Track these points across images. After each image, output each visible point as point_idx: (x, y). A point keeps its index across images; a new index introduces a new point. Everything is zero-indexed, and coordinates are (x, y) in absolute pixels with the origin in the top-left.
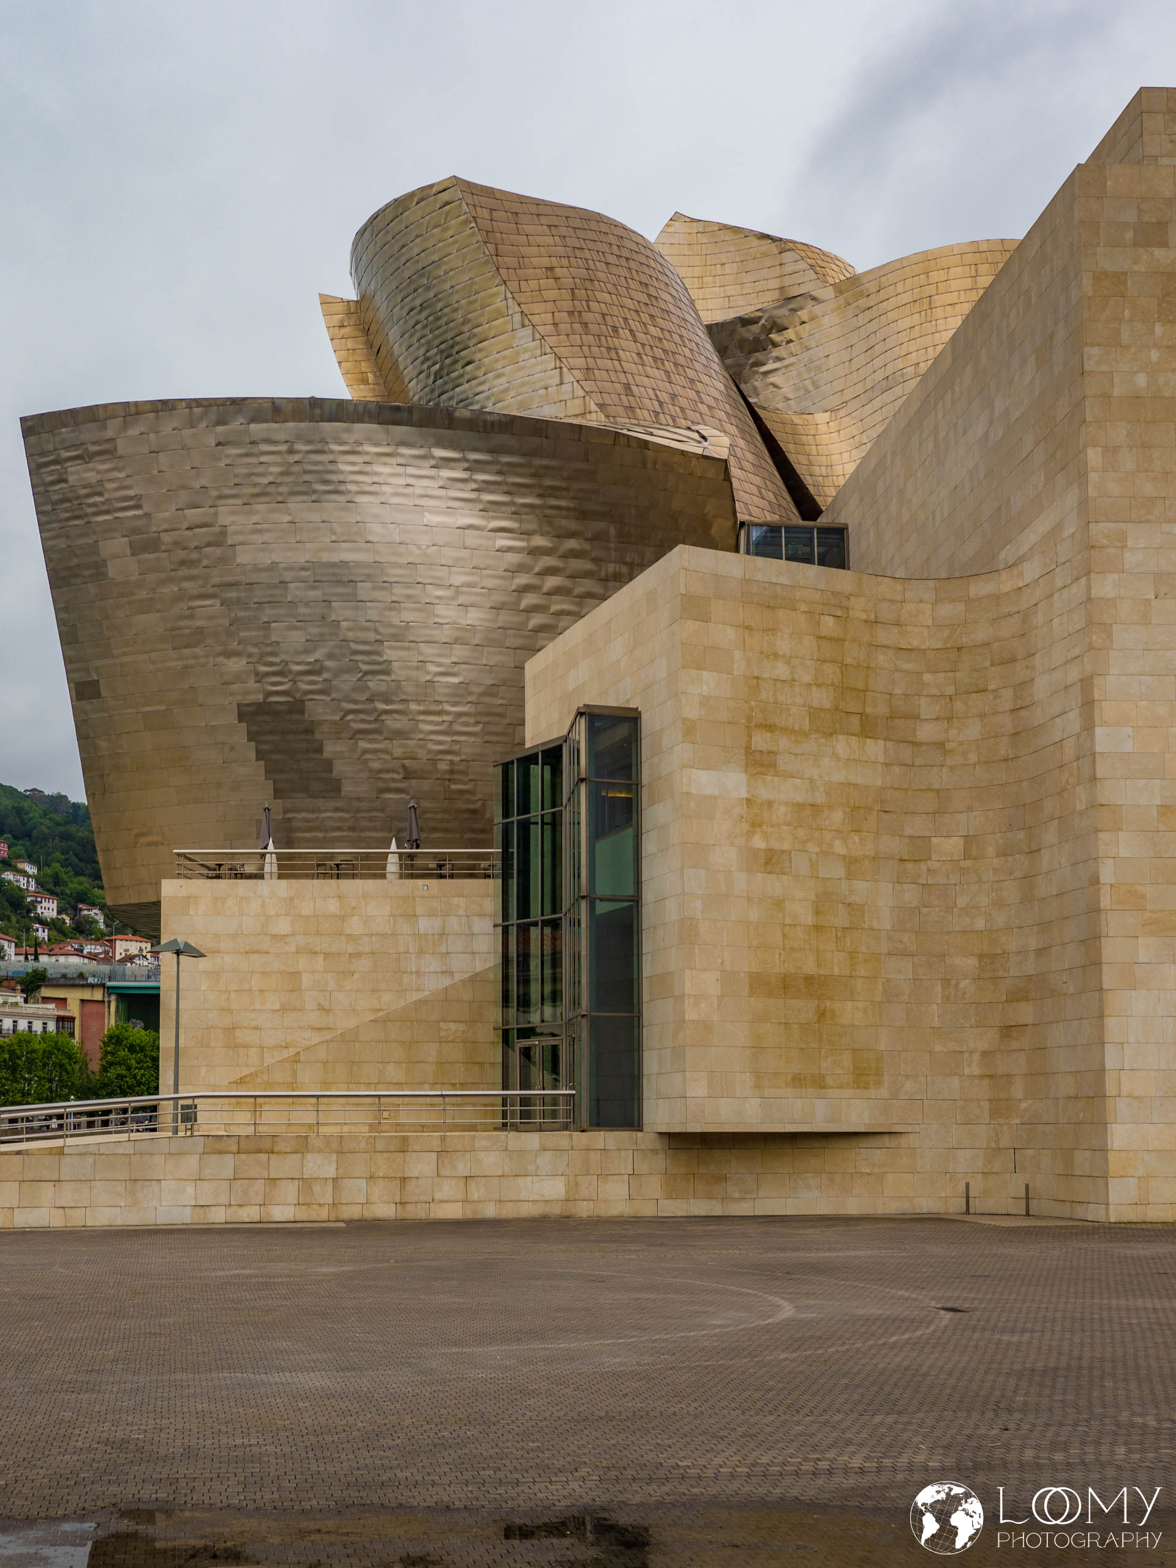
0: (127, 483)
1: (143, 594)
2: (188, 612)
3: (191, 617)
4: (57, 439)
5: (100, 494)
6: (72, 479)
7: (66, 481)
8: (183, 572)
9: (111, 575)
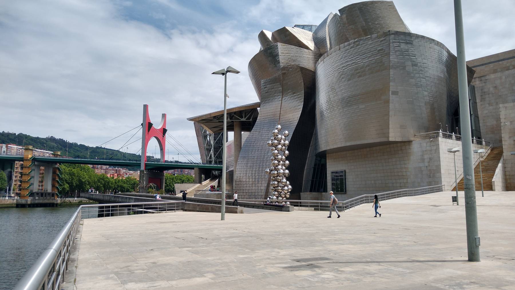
0: (414, 51)
1: (412, 75)
2: (420, 81)
3: (420, 82)
4: (400, 37)
5: (407, 52)
6: (402, 47)
7: (400, 47)
8: (421, 72)
9: (406, 69)
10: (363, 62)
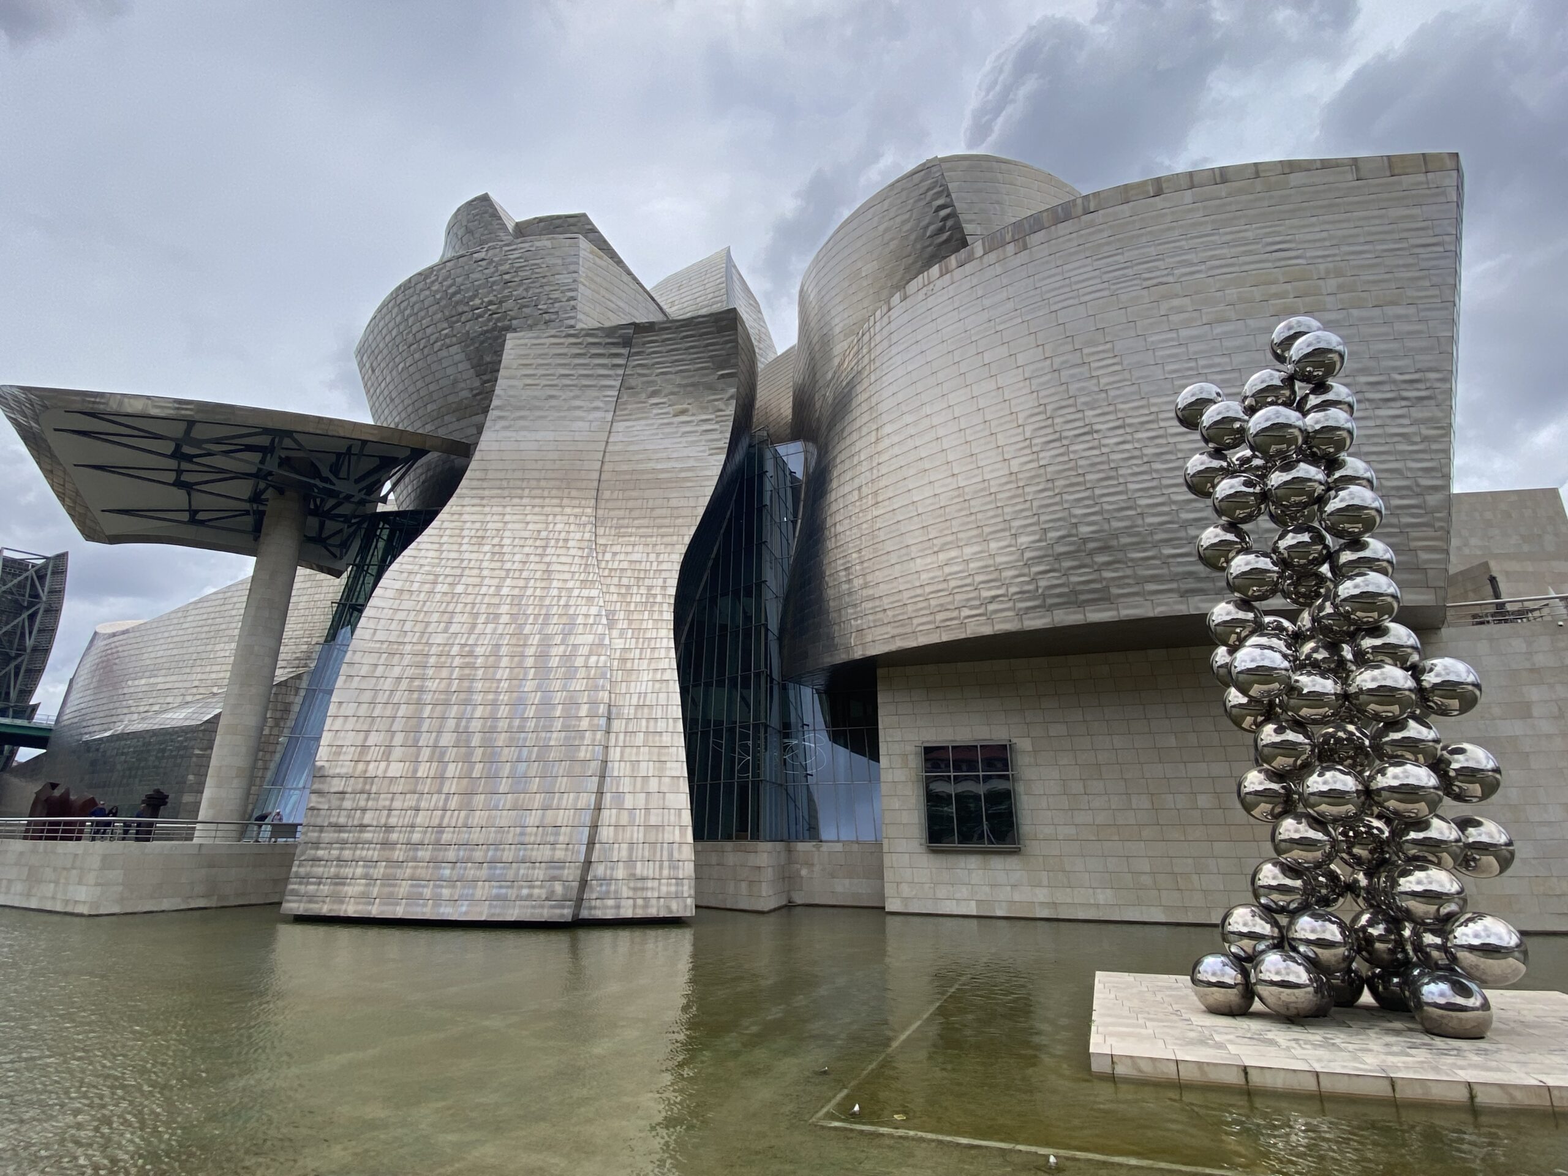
10: (1308, 255)
